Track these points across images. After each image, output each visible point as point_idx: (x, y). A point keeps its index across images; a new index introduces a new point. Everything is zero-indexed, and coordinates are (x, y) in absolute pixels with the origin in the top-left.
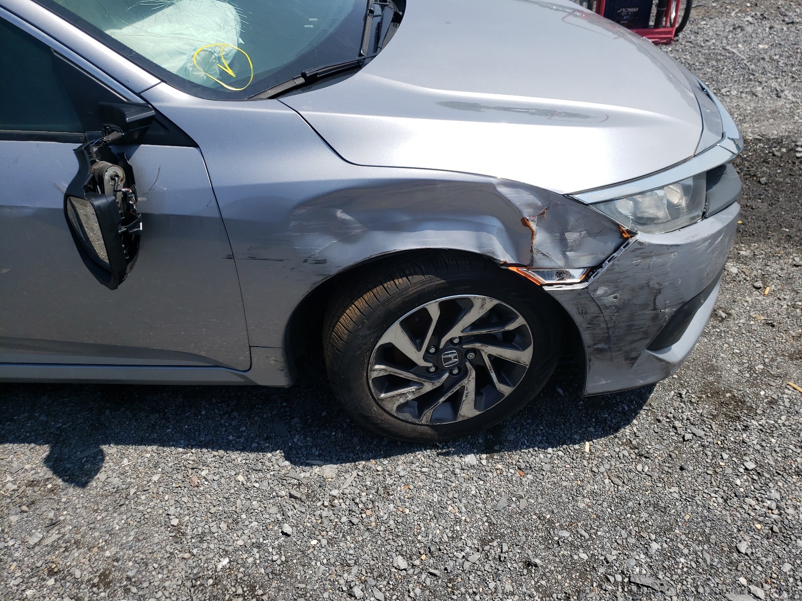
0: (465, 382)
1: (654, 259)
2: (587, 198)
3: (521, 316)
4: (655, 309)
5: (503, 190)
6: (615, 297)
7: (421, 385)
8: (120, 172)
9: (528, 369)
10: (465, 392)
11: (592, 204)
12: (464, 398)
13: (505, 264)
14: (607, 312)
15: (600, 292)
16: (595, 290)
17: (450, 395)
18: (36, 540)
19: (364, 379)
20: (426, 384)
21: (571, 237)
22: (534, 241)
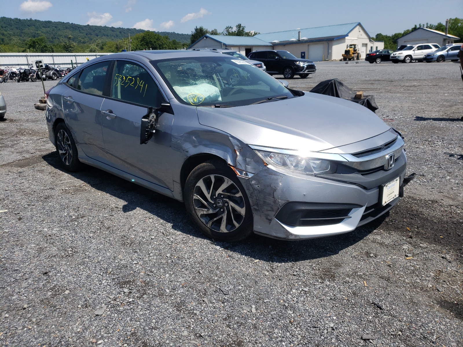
0: (223, 215)
1: (273, 176)
2: (253, 147)
3: (240, 192)
4: (274, 198)
5: (230, 138)
6: (258, 186)
7: (208, 209)
8: (155, 117)
9: (245, 218)
10: (223, 219)
11: (254, 149)
12: (222, 222)
13: (229, 164)
14: (256, 192)
15: (253, 182)
16: (252, 181)
17: (218, 218)
18: (105, 216)
19: (191, 198)
20: (211, 210)
21: (248, 160)
22: (237, 158)
